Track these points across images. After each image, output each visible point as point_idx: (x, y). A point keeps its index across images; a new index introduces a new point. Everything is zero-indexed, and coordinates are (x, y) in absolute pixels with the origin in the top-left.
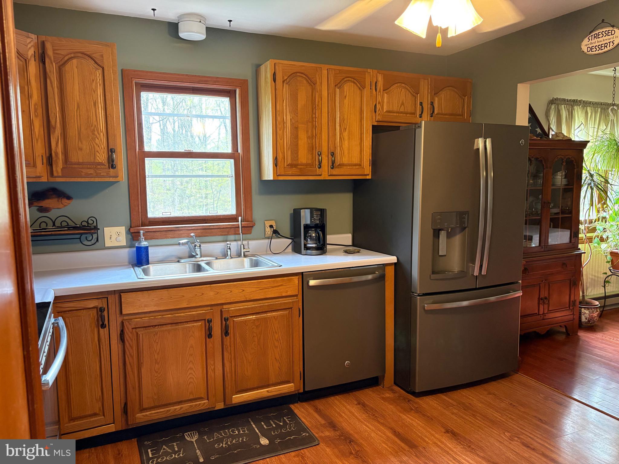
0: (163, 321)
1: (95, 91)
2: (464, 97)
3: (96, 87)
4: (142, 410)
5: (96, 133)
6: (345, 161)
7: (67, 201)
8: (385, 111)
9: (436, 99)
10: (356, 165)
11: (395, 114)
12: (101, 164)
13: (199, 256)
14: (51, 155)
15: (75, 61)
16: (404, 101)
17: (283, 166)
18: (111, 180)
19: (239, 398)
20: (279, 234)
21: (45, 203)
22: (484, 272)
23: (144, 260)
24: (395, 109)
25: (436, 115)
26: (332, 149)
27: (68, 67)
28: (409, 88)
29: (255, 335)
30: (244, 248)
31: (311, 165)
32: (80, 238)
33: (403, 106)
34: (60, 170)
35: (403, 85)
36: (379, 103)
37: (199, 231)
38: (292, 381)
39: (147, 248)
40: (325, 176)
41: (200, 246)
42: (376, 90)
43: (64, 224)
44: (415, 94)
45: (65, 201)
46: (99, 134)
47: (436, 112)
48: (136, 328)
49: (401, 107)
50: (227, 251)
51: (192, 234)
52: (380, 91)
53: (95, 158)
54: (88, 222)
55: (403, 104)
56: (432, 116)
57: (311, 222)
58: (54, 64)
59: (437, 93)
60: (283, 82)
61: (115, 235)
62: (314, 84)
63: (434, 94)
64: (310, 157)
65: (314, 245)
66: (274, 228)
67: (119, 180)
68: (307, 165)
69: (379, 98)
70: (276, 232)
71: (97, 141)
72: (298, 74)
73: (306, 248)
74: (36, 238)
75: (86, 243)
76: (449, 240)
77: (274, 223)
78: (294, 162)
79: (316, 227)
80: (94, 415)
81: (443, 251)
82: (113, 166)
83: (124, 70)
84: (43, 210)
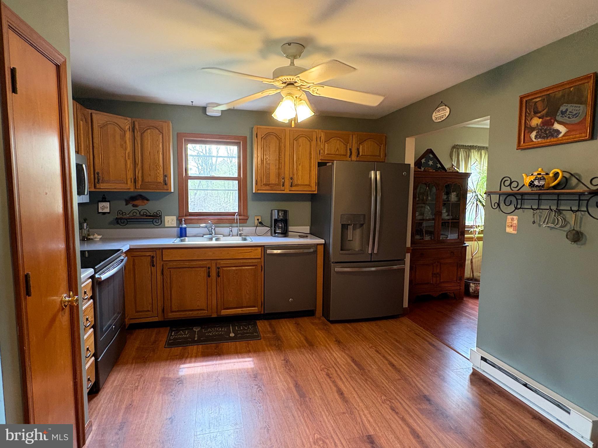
0: (185, 266)
1: (158, 146)
2: (380, 145)
3: (159, 143)
4: (172, 312)
5: (158, 167)
6: (299, 183)
7: (147, 202)
8: (326, 154)
9: (361, 146)
10: (306, 185)
11: (333, 156)
12: (160, 183)
13: (213, 234)
14: (135, 178)
15: (149, 131)
16: (339, 148)
17: (260, 184)
18: (165, 191)
19: (224, 312)
20: (263, 224)
21: (136, 202)
22: (375, 252)
23: (184, 234)
24: (333, 152)
25: (361, 155)
26: (291, 176)
27: (145, 134)
28: (342, 140)
29: (235, 278)
30: (240, 231)
31: (278, 185)
32: (152, 221)
33: (337, 151)
34: (139, 186)
35: (338, 138)
36: (322, 149)
37: (216, 220)
38: (256, 306)
39: (185, 228)
40: (287, 191)
41: (215, 229)
42: (320, 142)
43: (145, 213)
44: (346, 144)
45: (145, 201)
46: (159, 167)
47: (361, 154)
48: (170, 268)
49: (336, 151)
50: (230, 233)
51: (209, 222)
52: (322, 142)
53: (157, 180)
54: (157, 213)
55: (338, 149)
56: (357, 157)
57: (278, 217)
58: (139, 133)
59: (361, 143)
60: (262, 138)
61: (170, 221)
62: (281, 139)
63: (360, 144)
64: (277, 180)
65: (280, 232)
66: (260, 220)
67: (169, 191)
68: (275, 185)
69: (322, 146)
70: (260, 223)
71: (158, 171)
72: (271, 133)
73: (275, 233)
74: (128, 220)
75: (155, 224)
76: (354, 231)
77: (260, 218)
78: (267, 183)
79: (281, 221)
80: (148, 311)
81: (350, 237)
82: (166, 184)
83: (178, 133)
84: (134, 206)
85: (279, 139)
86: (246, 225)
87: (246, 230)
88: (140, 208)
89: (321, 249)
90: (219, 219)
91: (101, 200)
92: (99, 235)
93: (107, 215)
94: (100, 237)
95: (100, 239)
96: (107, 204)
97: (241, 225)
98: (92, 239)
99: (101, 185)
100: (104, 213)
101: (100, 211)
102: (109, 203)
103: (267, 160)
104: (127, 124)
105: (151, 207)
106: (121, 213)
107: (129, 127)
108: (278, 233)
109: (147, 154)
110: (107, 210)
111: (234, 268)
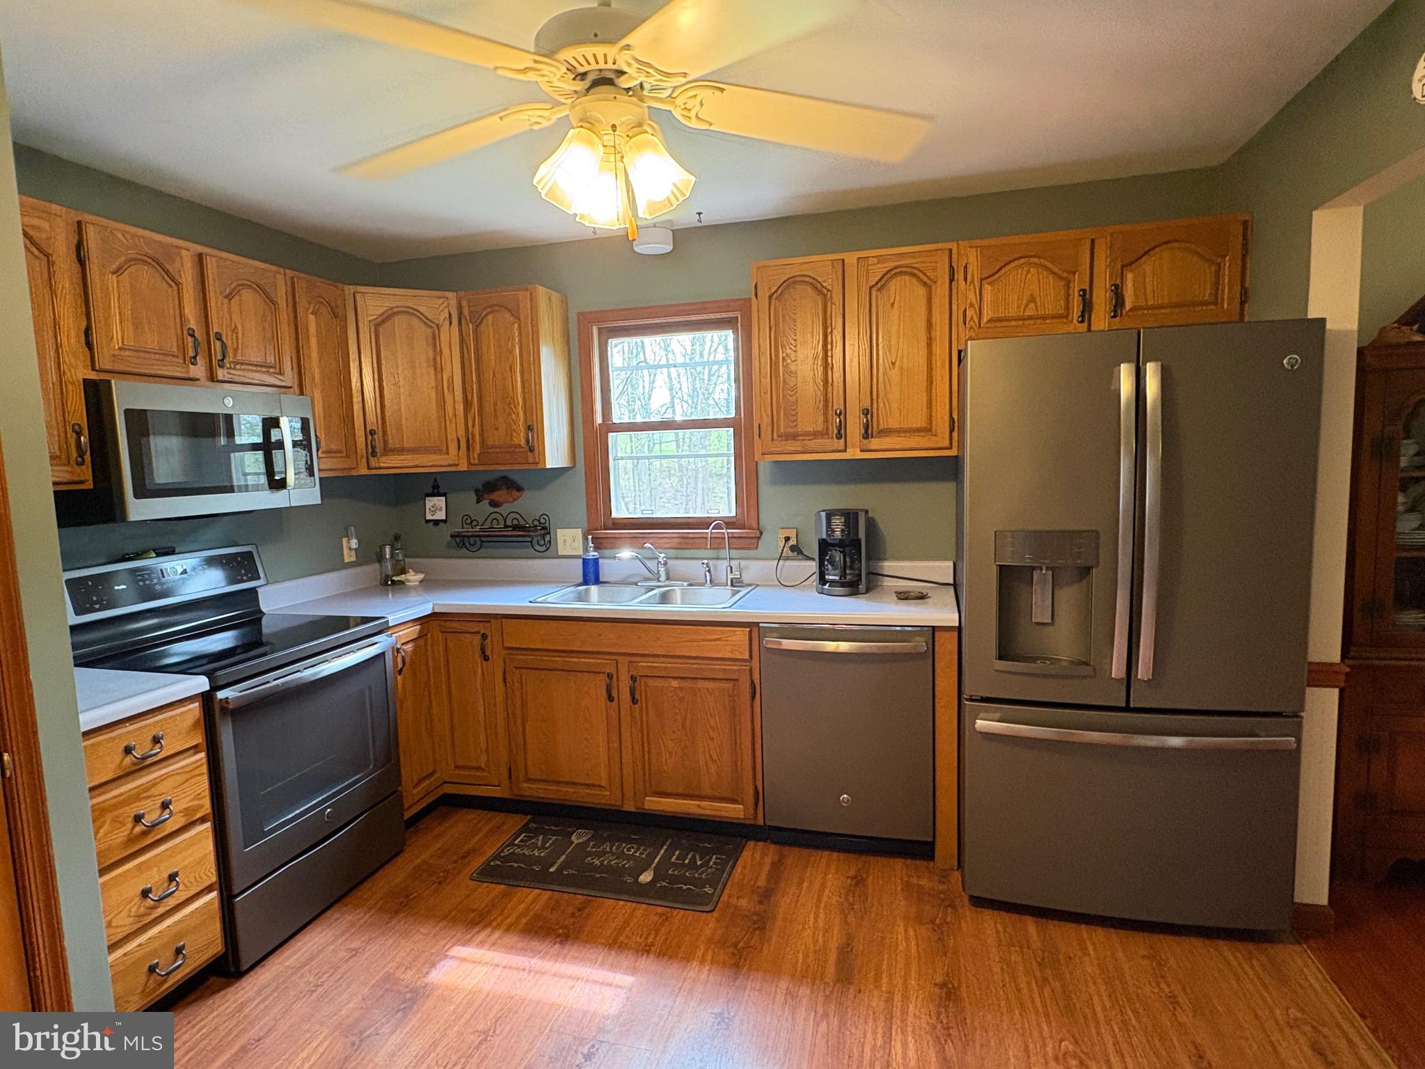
0: (551, 666)
1: (511, 352)
2: (1219, 260)
3: (513, 346)
4: (529, 780)
5: (512, 406)
6: (894, 424)
7: (518, 494)
8: (985, 319)
9: (1130, 276)
10: (919, 430)
11: (1013, 323)
12: (520, 446)
13: (663, 578)
14: (468, 439)
15: (490, 317)
16: (1036, 294)
17: (770, 437)
18: (531, 467)
19: (656, 804)
20: (802, 553)
21: (496, 496)
23: (592, 577)
24: (1013, 312)
25: (1131, 310)
26: (867, 404)
27: (483, 327)
28: (1049, 265)
29: (677, 711)
30: (732, 572)
31: (821, 434)
32: (531, 542)
33: (1032, 305)
34: (476, 456)
35: (1036, 260)
36: (971, 305)
37: (676, 540)
38: (740, 800)
39: (596, 561)
40: (854, 453)
41: (665, 564)
42: (966, 280)
43: (515, 522)
44: (1065, 275)
45: (515, 493)
46: (515, 407)
47: (1128, 306)
48: (520, 668)
49: (1026, 306)
50: (706, 575)
51: (648, 545)
52: (973, 281)
53: (511, 439)
54: (539, 521)
55: (1032, 299)
56: (1115, 316)
57: (828, 535)
58: (470, 325)
59: (1131, 264)
60: (770, 297)
61: (570, 540)
62: (829, 290)
63: (1123, 266)
64: (821, 419)
65: (837, 578)
66: (793, 542)
67: (540, 466)
68: (816, 434)
69: (972, 297)
70: (793, 548)
71: (513, 416)
72: (798, 279)
73: (823, 580)
74: (484, 539)
75: (538, 548)
76: (1057, 593)
77: (792, 534)
78: (789, 430)
79: (841, 544)
80: (479, 768)
81: (1040, 612)
82: (531, 450)
83: (579, 314)
84: (494, 504)
85: (825, 291)
86: (753, 553)
87: (754, 569)
88: (504, 509)
89: (947, 645)
90: (684, 538)
91: (430, 490)
92: (417, 572)
93: (441, 525)
94: (421, 576)
95: (421, 582)
96: (440, 502)
97: (734, 553)
98: (402, 583)
99: (383, 459)
100: (436, 522)
101: (429, 517)
102: (444, 498)
103: (789, 361)
104: (442, 308)
105: (528, 506)
106: (469, 521)
107: (450, 314)
108: (832, 583)
109: (488, 376)
110: (441, 515)
111: (675, 683)
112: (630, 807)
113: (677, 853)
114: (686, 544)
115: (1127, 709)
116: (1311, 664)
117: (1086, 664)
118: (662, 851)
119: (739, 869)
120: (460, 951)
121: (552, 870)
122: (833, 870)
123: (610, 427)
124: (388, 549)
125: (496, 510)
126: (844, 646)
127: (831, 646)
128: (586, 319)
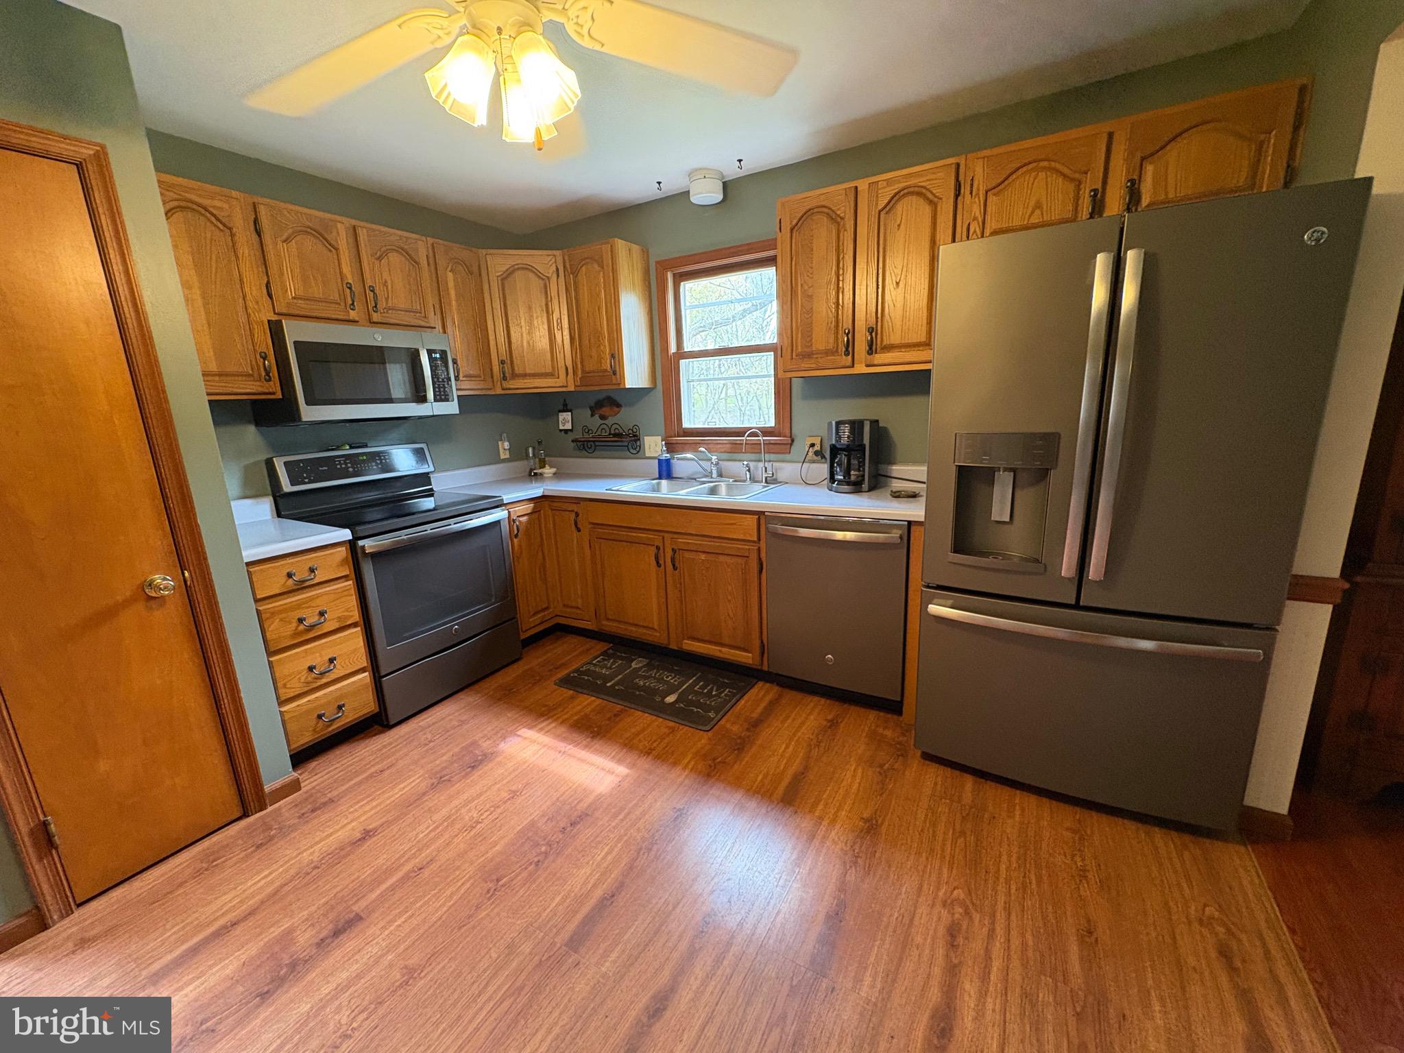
2: (1263, 137)
3: (600, 291)
5: (601, 339)
7: (619, 409)
9: (1149, 169)
10: (918, 345)
12: (606, 371)
13: (715, 475)
15: (584, 268)
16: (1043, 199)
17: (789, 356)
18: (615, 387)
19: (690, 646)
20: (823, 457)
21: (604, 411)
23: (665, 473)
24: (1017, 222)
25: (1148, 206)
26: (872, 323)
27: (580, 277)
28: (1059, 167)
29: (705, 578)
30: (766, 471)
31: (834, 352)
32: (628, 446)
33: (1038, 212)
34: (581, 379)
35: (1045, 164)
36: (975, 219)
37: (728, 446)
38: (747, 651)
39: (668, 461)
40: (861, 369)
41: (717, 464)
42: (971, 193)
43: (617, 431)
44: (1076, 175)
45: (616, 409)
46: (603, 339)
47: (1145, 201)
48: (601, 538)
49: (1033, 212)
50: (746, 474)
51: (702, 449)
52: (978, 194)
53: (601, 365)
54: (632, 430)
55: (1038, 206)
57: (837, 441)
58: (571, 276)
59: (1152, 155)
60: (792, 230)
61: (654, 445)
62: (842, 218)
63: (1143, 159)
64: (832, 340)
65: (842, 477)
66: (817, 448)
67: (622, 387)
68: (828, 353)
69: (977, 211)
70: (816, 453)
71: (602, 348)
72: (816, 210)
73: (832, 479)
74: (597, 444)
75: (632, 451)
77: (817, 441)
78: (806, 350)
79: (848, 449)
80: (578, 608)
81: (1000, 510)
82: (615, 373)
83: (657, 263)
84: (603, 417)
85: (839, 219)
86: (787, 457)
87: (787, 469)
88: (610, 421)
89: (920, 538)
90: (734, 444)
91: (561, 407)
92: (551, 467)
93: (569, 433)
94: (554, 470)
95: (554, 474)
96: (568, 416)
97: (768, 456)
98: (541, 474)
99: (511, 382)
100: (566, 431)
101: (561, 427)
102: (570, 413)
103: (806, 288)
104: (550, 263)
105: (624, 418)
106: (587, 431)
107: (557, 270)
108: (840, 482)
109: (584, 316)
110: (569, 426)
111: (703, 557)
112: (673, 646)
113: (701, 683)
114: (735, 449)
115: (1077, 606)
116: (1296, 576)
117: (1037, 561)
118: (691, 681)
119: (742, 702)
120: (526, 733)
121: (608, 685)
122: (817, 711)
123: (682, 355)
124: (530, 450)
125: (603, 422)
126: (849, 536)
127: (839, 535)
128: (664, 266)
